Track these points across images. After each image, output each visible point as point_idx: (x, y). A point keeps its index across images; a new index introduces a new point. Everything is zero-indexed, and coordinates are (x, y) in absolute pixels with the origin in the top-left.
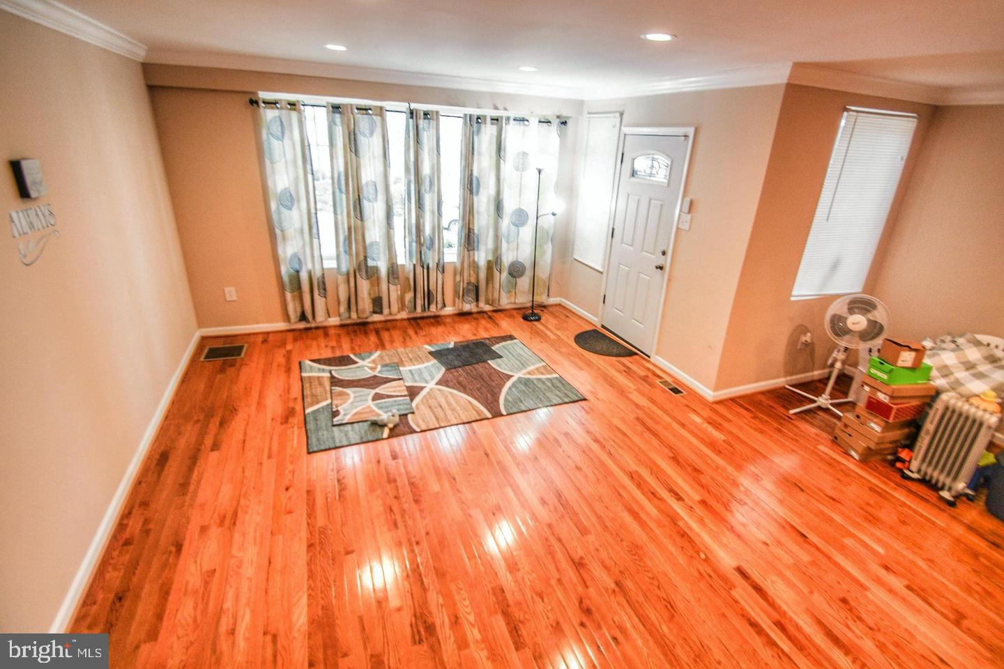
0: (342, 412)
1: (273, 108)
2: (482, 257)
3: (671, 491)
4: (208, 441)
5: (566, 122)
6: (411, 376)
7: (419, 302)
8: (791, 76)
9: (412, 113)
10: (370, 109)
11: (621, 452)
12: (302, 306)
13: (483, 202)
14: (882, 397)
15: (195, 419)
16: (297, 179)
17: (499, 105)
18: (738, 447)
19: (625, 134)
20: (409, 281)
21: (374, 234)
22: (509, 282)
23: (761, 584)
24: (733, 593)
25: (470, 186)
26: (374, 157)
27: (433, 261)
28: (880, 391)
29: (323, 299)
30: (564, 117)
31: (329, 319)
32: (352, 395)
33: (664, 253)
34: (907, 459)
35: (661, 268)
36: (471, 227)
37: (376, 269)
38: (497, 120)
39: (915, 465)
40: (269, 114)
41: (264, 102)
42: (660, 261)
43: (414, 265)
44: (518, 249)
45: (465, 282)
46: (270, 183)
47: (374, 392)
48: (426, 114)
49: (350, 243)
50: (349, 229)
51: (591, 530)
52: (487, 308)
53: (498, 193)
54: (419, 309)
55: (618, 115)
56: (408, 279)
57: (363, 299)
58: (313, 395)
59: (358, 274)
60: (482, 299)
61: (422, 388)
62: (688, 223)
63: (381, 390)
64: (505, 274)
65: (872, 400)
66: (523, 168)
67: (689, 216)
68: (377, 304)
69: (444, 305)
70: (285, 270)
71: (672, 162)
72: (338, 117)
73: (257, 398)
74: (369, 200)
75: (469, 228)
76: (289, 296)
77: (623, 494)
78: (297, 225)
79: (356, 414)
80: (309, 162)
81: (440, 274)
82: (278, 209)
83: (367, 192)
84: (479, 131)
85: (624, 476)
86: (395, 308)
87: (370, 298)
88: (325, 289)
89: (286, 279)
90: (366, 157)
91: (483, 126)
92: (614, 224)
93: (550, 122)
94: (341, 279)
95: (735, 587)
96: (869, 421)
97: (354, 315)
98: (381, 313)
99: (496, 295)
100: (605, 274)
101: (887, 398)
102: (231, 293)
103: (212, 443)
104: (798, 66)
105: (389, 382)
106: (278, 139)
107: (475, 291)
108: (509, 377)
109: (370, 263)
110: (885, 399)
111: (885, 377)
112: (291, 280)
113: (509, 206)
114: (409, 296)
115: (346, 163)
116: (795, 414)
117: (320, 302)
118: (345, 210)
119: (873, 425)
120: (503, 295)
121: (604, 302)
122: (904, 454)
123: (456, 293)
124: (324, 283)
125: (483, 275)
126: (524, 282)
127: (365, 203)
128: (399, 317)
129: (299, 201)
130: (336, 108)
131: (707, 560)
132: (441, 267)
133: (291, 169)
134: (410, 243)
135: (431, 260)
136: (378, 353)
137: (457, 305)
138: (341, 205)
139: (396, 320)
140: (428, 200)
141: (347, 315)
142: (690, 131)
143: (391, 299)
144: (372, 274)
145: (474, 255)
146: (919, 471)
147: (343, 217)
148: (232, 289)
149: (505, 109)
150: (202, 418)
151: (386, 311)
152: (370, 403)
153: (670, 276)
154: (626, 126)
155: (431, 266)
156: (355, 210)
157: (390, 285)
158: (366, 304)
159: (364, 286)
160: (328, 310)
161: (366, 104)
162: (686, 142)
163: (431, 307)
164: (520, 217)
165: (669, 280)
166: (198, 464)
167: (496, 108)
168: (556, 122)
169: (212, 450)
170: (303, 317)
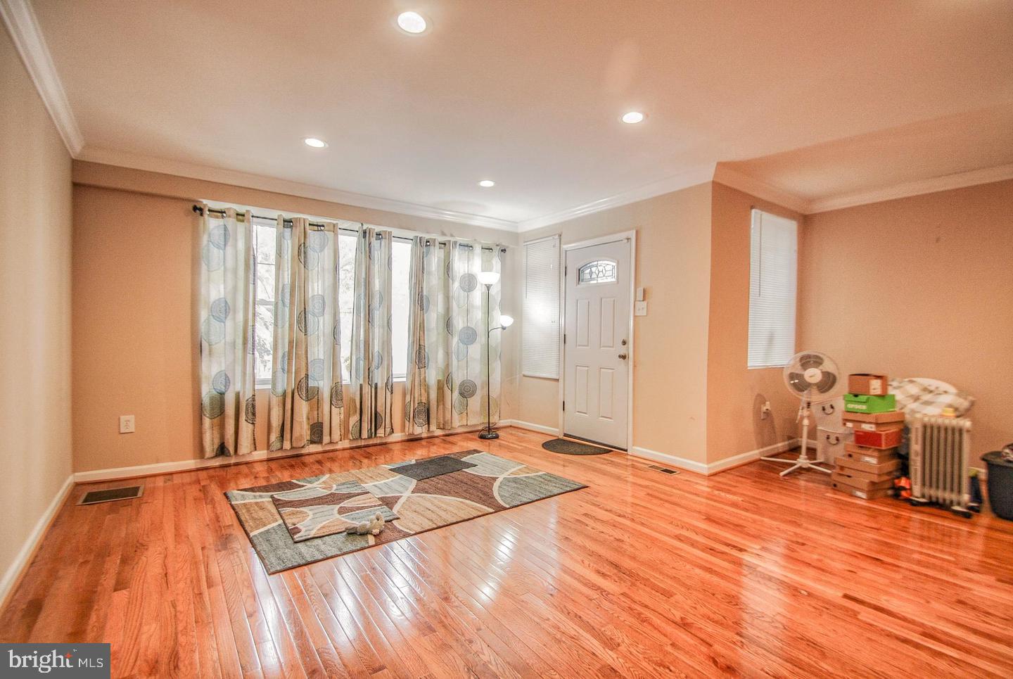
0: (303, 530)
1: (217, 217)
2: (433, 376)
3: (728, 545)
4: (109, 581)
5: (505, 250)
6: (379, 490)
7: (365, 426)
8: (715, 175)
9: (365, 232)
10: (323, 226)
11: (654, 521)
12: (222, 436)
13: (433, 317)
14: (868, 427)
15: (81, 560)
16: (235, 288)
17: (446, 232)
18: (761, 504)
19: (566, 251)
20: (355, 402)
21: (318, 351)
22: (461, 403)
23: (879, 604)
24: (859, 617)
25: (420, 301)
26: (323, 269)
27: (382, 381)
28: (864, 422)
29: (251, 426)
30: (504, 246)
31: (255, 453)
32: (310, 513)
33: (624, 343)
34: (908, 487)
35: (624, 357)
36: (422, 343)
37: (317, 390)
38: (445, 244)
39: (917, 490)
40: (213, 223)
41: (209, 210)
42: (623, 351)
43: (361, 385)
44: (469, 368)
45: (416, 402)
46: (203, 291)
47: (338, 506)
48: (378, 234)
49: (290, 359)
50: (291, 343)
51: (672, 590)
52: (439, 432)
53: (448, 310)
54: (365, 435)
55: (557, 237)
56: (354, 401)
57: (301, 423)
58: (254, 519)
59: (296, 394)
60: (433, 421)
61: (398, 498)
62: (645, 309)
63: (346, 504)
64: (456, 394)
65: (858, 433)
66: (469, 289)
67: (644, 304)
68: (317, 431)
69: (392, 431)
70: (207, 392)
71: (618, 263)
72: (288, 231)
73: (173, 530)
74: (314, 315)
75: (419, 345)
76: (207, 422)
77: (683, 555)
78: (229, 338)
79: (323, 527)
80: (252, 272)
81: (389, 393)
82: (208, 319)
83: (314, 307)
84: (427, 253)
85: (672, 540)
86: (336, 435)
87: (308, 424)
88: (254, 414)
89: (206, 400)
90: (315, 272)
91: (432, 248)
92: (565, 332)
93: (491, 249)
94: (275, 402)
95: (859, 613)
96: (863, 456)
97: (287, 445)
98: (320, 442)
99: (448, 416)
100: (561, 381)
101: (873, 426)
102: (128, 422)
103: (114, 582)
104: (721, 165)
105: (353, 496)
106: (219, 247)
107: (426, 412)
108: (495, 479)
109: (311, 384)
110: (871, 428)
111: (864, 407)
112: (211, 403)
113: (459, 323)
114: (354, 419)
115: (293, 275)
116: (785, 475)
117: (246, 428)
118: (287, 324)
119: (867, 459)
120: (455, 415)
121: (564, 410)
122: (903, 482)
123: (405, 415)
124: (254, 406)
125: (433, 395)
126: (476, 402)
127: (310, 317)
128: (339, 446)
129: (235, 312)
130: (288, 223)
131: (810, 595)
132: (390, 387)
133: (230, 275)
134: (357, 359)
135: (379, 378)
136: (327, 476)
137: (407, 429)
138: (283, 319)
139: (337, 450)
140: (378, 315)
141: (278, 445)
142: (632, 234)
143: (333, 425)
144: (312, 396)
145: (425, 373)
146: (923, 496)
147: (283, 332)
148: (132, 418)
149: (452, 236)
150: (92, 557)
151: (326, 439)
152: (338, 516)
153: (634, 362)
154: (565, 244)
155: (379, 385)
156: (299, 322)
157: (333, 407)
158: (302, 429)
159: (303, 408)
160: (254, 440)
161: (318, 221)
162: (629, 243)
163: (378, 431)
164: (470, 336)
165: (635, 366)
166: (96, 607)
167: (443, 234)
168: (497, 250)
169: (115, 590)
170: (222, 450)
